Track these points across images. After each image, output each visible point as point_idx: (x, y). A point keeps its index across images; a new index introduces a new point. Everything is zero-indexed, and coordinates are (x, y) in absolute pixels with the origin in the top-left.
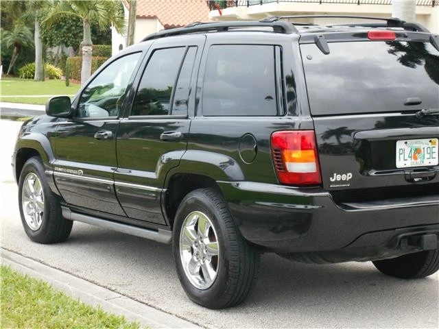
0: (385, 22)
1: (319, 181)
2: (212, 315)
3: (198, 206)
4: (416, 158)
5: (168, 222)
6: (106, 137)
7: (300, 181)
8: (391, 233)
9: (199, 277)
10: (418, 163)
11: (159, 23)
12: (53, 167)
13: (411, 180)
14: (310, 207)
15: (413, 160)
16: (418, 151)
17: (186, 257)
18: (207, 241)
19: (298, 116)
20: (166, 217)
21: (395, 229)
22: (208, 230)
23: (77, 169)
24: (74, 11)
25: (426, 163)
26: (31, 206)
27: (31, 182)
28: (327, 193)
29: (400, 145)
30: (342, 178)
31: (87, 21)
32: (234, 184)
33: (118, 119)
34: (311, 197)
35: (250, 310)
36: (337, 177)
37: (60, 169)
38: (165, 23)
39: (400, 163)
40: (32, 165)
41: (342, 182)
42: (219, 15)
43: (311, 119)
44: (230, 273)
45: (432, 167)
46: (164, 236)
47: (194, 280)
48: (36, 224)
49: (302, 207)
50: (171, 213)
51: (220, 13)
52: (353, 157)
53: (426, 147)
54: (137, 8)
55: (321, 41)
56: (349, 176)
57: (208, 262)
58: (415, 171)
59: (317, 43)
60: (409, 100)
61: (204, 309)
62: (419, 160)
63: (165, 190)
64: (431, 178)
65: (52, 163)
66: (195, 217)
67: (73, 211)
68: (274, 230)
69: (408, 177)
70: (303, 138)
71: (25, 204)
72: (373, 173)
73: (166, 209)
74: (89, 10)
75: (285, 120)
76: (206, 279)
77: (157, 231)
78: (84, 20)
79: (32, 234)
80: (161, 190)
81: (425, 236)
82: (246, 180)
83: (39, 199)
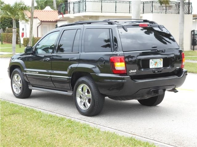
0: (143, 21)
1: (126, 72)
2: (89, 118)
3: (83, 82)
4: (156, 65)
5: (71, 88)
6: (47, 60)
7: (120, 73)
8: (148, 89)
9: (83, 106)
10: (156, 67)
11: (38, 20)
12: (26, 71)
13: (155, 72)
14: (123, 81)
15: (155, 66)
16: (156, 63)
17: (78, 100)
18: (86, 94)
19: (118, 51)
20: (71, 86)
21: (150, 88)
22: (87, 90)
23: (36, 72)
24: (9, 16)
25: (159, 67)
26: (16, 85)
27: (16, 77)
28: (129, 76)
29: (151, 61)
30: (133, 72)
31: (14, 19)
32: (97, 74)
33: (52, 54)
34: (124, 78)
35: (101, 116)
36: (132, 71)
37: (29, 72)
38: (41, 20)
39: (151, 67)
40: (16, 71)
41: (133, 73)
42: (62, 17)
43: (123, 53)
44: (95, 104)
45: (160, 68)
46: (70, 93)
47: (82, 107)
48: (18, 92)
49: (121, 81)
50: (73, 85)
51: (63, 16)
52: (137, 65)
53: (159, 61)
54: (34, 14)
55: (125, 27)
56: (135, 71)
57: (87, 101)
58: (156, 69)
59: (123, 28)
60: (153, 46)
61: (86, 117)
62: (157, 66)
63: (71, 77)
64: (161, 71)
65: (25, 70)
66: (82, 86)
67: (33, 86)
68: (109, 90)
69: (154, 71)
70: (121, 59)
71: (14, 85)
72: (142, 70)
73: (71, 84)
74: (15, 15)
75: (114, 53)
76: (86, 106)
77: (67, 92)
78: (13, 19)
79: (17, 95)
80: (69, 77)
81: (159, 90)
82: (101, 73)
83: (19, 83)
